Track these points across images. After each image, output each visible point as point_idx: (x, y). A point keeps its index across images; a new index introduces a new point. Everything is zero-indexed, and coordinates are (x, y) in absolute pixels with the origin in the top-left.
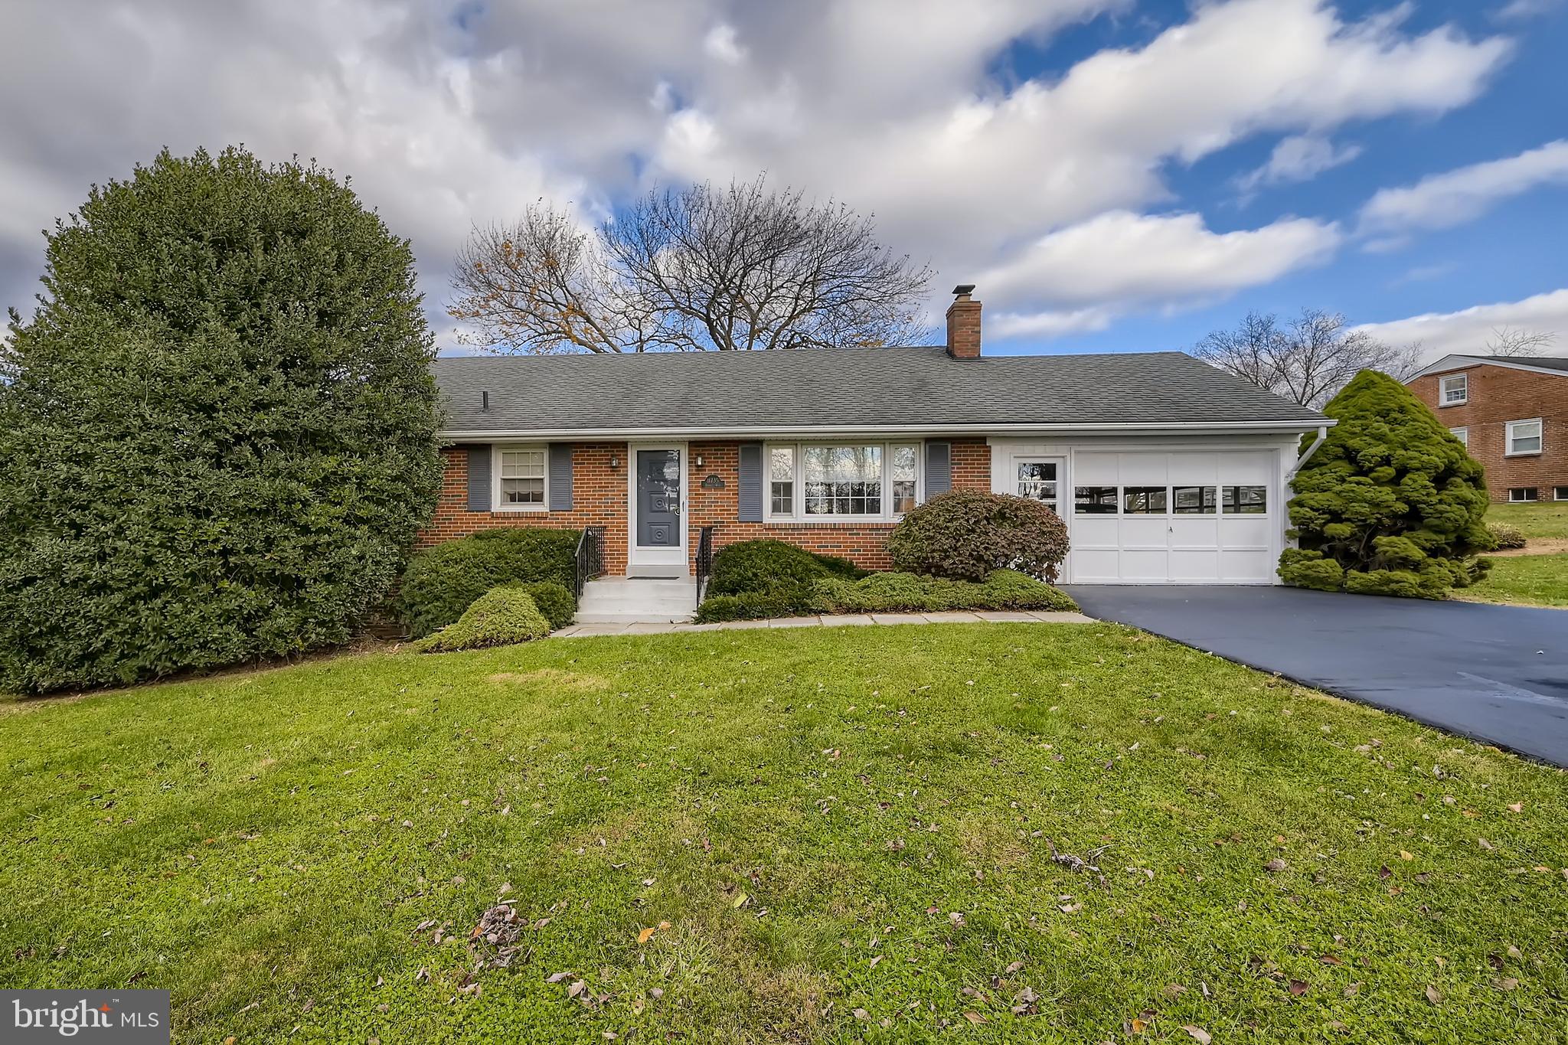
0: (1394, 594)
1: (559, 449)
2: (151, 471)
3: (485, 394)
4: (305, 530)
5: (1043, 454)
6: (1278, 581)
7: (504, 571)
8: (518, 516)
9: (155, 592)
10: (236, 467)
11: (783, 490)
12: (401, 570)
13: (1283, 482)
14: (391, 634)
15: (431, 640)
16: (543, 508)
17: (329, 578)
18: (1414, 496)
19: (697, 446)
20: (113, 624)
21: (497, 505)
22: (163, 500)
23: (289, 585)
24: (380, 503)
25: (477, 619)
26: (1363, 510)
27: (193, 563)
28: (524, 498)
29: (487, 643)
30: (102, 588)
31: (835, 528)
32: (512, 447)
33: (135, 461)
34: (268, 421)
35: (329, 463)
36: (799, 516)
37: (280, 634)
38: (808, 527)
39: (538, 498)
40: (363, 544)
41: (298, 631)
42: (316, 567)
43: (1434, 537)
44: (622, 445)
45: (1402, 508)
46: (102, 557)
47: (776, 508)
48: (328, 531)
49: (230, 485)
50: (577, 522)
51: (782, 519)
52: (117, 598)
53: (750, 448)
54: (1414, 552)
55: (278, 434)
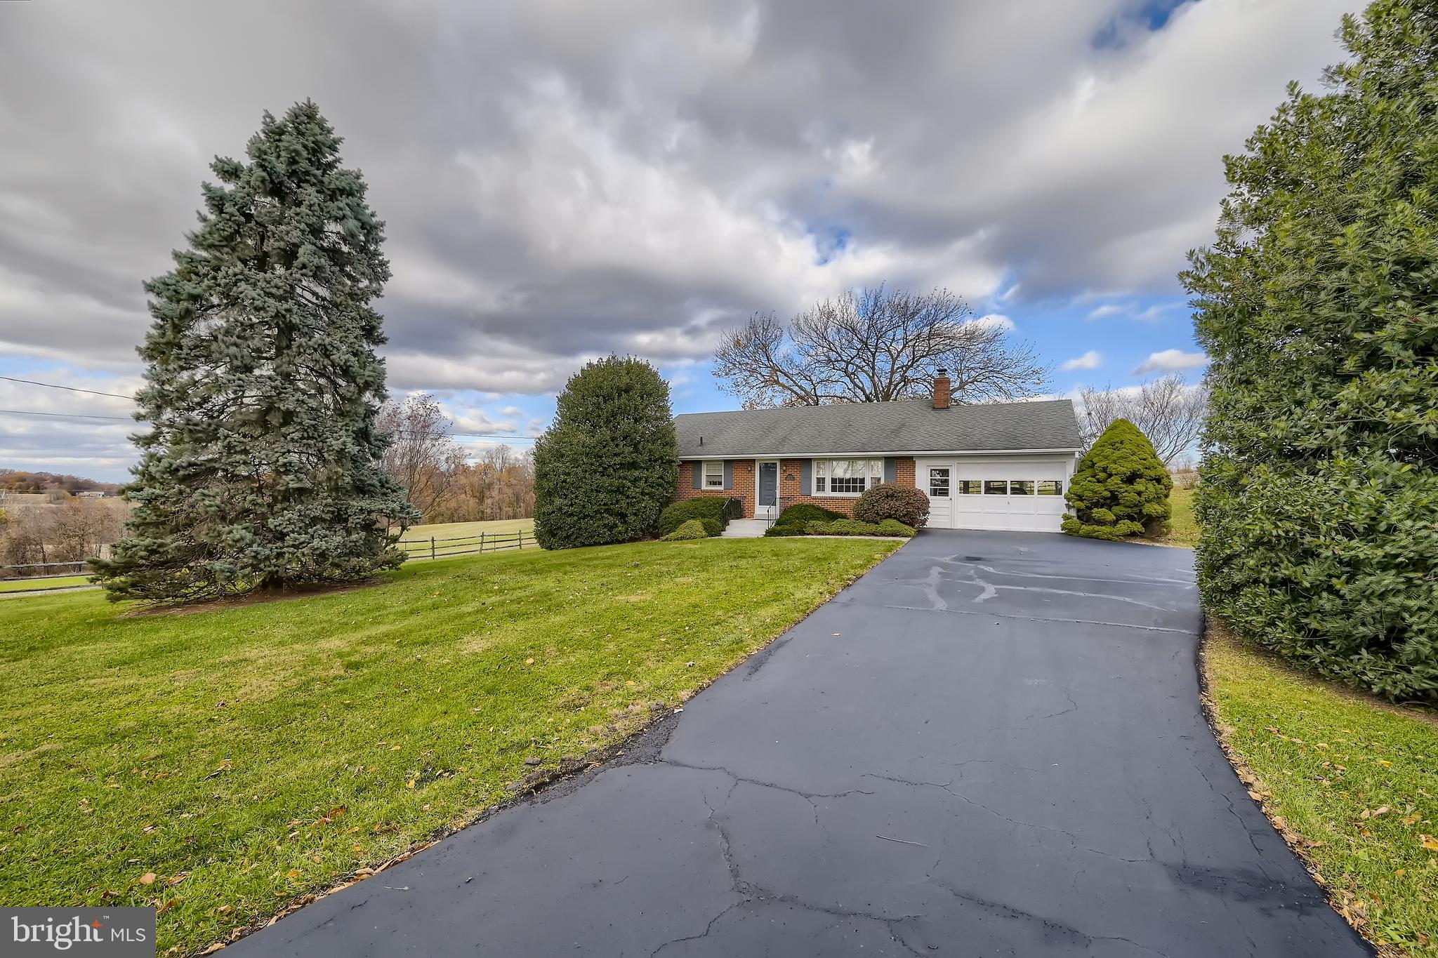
0: (1097, 538)
1: (728, 462)
2: (585, 477)
3: (701, 438)
4: (628, 497)
5: (941, 464)
6: (1059, 530)
7: (696, 514)
8: (712, 491)
9: (586, 517)
10: (608, 476)
11: (821, 481)
12: (661, 511)
13: (1068, 479)
14: (656, 537)
15: (664, 538)
16: (721, 488)
17: (635, 514)
18: (1112, 488)
19: (783, 461)
20: (574, 527)
21: (704, 487)
22: (588, 487)
23: (623, 516)
24: (653, 487)
25: (680, 532)
26: (1090, 495)
27: (596, 508)
28: (714, 483)
29: (682, 538)
30: (571, 515)
31: (842, 499)
32: (709, 461)
33: (581, 474)
34: (618, 460)
35: (636, 473)
36: (828, 493)
37: (620, 533)
38: (832, 498)
39: (720, 483)
40: (647, 502)
41: (626, 532)
42: (630, 510)
43: (1124, 509)
44: (753, 461)
45: (1107, 494)
46: (572, 505)
47: (818, 489)
48: (635, 497)
49: (606, 482)
50: (735, 494)
51: (820, 494)
52: (576, 518)
53: (808, 461)
54: (1110, 516)
55: (621, 464)
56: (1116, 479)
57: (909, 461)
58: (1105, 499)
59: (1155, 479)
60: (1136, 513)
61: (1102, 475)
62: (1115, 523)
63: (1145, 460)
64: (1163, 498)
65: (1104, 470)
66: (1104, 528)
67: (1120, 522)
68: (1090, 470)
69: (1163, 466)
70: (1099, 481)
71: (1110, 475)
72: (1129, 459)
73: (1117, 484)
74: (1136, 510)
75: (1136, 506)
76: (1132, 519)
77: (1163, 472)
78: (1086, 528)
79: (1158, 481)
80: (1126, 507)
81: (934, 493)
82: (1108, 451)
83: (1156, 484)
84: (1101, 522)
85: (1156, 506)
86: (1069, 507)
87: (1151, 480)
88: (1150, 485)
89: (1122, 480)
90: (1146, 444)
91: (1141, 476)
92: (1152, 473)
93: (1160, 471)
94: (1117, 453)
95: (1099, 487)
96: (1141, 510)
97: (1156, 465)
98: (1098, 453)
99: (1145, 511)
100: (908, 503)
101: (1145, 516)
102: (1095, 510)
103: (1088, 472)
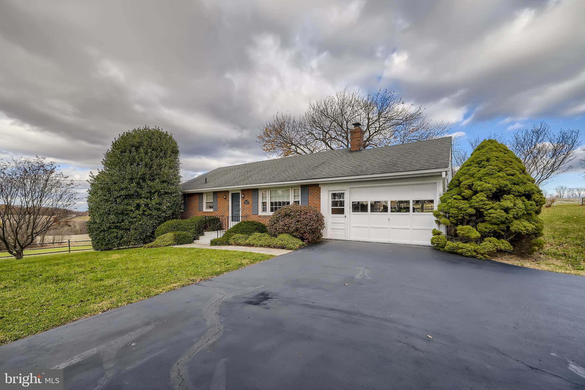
1: (215, 193)
3: (206, 179)
5: (337, 189)
8: (207, 212)
11: (264, 204)
13: (438, 198)
16: (212, 210)
19: (244, 191)
21: (205, 210)
26: (454, 212)
28: (209, 207)
36: (268, 212)
39: (212, 207)
43: (490, 227)
44: (228, 192)
45: (472, 211)
47: (263, 210)
50: (218, 214)
51: (264, 214)
53: (255, 191)
54: (475, 234)
55: (126, 195)
56: (481, 196)
57: (316, 187)
58: (471, 216)
59: (524, 195)
60: (503, 231)
61: (468, 192)
62: (480, 240)
63: (513, 175)
64: (534, 215)
65: (470, 187)
66: (468, 245)
67: (486, 239)
68: (457, 188)
69: (533, 181)
70: (464, 198)
71: (476, 192)
72: (496, 175)
73: (482, 200)
74: (503, 226)
75: (503, 223)
76: (498, 236)
77: (533, 187)
78: (451, 244)
79: (528, 196)
80: (492, 224)
81: (334, 212)
82: (474, 169)
83: (526, 200)
84: (467, 240)
85: (526, 224)
86: (438, 223)
87: (520, 196)
88: (519, 203)
89: (488, 197)
90: (514, 160)
91: (509, 192)
92: (521, 189)
93: (529, 187)
94: (483, 171)
95: (463, 204)
96: (508, 227)
97: (525, 180)
98: (465, 172)
99: (513, 228)
100: (298, 221)
101: (513, 234)
102: (460, 227)
103: (456, 190)
